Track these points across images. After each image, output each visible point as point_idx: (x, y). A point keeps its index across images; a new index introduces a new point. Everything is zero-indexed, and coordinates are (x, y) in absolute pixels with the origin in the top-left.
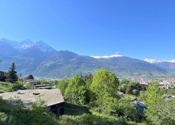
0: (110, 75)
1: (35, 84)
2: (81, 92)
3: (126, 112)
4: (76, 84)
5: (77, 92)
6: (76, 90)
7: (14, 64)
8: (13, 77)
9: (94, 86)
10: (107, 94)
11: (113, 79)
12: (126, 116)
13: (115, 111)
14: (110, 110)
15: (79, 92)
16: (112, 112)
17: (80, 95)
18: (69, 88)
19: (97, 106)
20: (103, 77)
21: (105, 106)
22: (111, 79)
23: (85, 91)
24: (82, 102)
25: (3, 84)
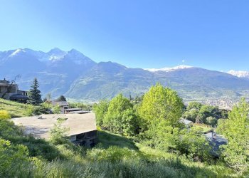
0: (170, 93)
1: (66, 108)
2: (126, 118)
3: (193, 149)
4: (119, 107)
5: (120, 118)
6: (118, 116)
7: (36, 80)
8: (36, 97)
9: (143, 110)
10: (163, 121)
11: (174, 100)
12: (192, 155)
13: (174, 146)
14: (168, 144)
15: (123, 118)
16: (170, 148)
17: (125, 122)
18: (109, 112)
19: (149, 139)
20: (158, 97)
21: (160, 139)
22: (170, 100)
23: (131, 117)
24: (128, 132)
25: (22, 107)
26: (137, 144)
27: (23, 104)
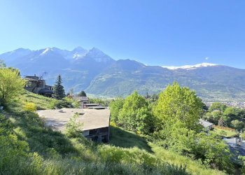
0: (187, 93)
1: (85, 103)
2: (140, 116)
4: (134, 105)
5: (135, 116)
6: (133, 113)
7: (60, 77)
8: (60, 92)
9: (158, 109)
10: (178, 122)
11: (192, 100)
12: (209, 161)
13: (189, 150)
14: (181, 147)
15: (137, 116)
16: (184, 151)
17: (139, 121)
18: (124, 109)
19: (163, 139)
20: (174, 96)
21: (174, 140)
22: (188, 101)
23: (145, 116)
24: (141, 130)
25: (47, 100)
26: (150, 144)
27: (48, 98)
